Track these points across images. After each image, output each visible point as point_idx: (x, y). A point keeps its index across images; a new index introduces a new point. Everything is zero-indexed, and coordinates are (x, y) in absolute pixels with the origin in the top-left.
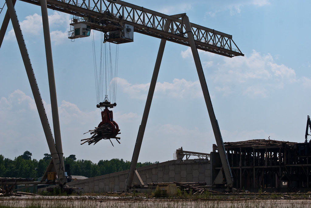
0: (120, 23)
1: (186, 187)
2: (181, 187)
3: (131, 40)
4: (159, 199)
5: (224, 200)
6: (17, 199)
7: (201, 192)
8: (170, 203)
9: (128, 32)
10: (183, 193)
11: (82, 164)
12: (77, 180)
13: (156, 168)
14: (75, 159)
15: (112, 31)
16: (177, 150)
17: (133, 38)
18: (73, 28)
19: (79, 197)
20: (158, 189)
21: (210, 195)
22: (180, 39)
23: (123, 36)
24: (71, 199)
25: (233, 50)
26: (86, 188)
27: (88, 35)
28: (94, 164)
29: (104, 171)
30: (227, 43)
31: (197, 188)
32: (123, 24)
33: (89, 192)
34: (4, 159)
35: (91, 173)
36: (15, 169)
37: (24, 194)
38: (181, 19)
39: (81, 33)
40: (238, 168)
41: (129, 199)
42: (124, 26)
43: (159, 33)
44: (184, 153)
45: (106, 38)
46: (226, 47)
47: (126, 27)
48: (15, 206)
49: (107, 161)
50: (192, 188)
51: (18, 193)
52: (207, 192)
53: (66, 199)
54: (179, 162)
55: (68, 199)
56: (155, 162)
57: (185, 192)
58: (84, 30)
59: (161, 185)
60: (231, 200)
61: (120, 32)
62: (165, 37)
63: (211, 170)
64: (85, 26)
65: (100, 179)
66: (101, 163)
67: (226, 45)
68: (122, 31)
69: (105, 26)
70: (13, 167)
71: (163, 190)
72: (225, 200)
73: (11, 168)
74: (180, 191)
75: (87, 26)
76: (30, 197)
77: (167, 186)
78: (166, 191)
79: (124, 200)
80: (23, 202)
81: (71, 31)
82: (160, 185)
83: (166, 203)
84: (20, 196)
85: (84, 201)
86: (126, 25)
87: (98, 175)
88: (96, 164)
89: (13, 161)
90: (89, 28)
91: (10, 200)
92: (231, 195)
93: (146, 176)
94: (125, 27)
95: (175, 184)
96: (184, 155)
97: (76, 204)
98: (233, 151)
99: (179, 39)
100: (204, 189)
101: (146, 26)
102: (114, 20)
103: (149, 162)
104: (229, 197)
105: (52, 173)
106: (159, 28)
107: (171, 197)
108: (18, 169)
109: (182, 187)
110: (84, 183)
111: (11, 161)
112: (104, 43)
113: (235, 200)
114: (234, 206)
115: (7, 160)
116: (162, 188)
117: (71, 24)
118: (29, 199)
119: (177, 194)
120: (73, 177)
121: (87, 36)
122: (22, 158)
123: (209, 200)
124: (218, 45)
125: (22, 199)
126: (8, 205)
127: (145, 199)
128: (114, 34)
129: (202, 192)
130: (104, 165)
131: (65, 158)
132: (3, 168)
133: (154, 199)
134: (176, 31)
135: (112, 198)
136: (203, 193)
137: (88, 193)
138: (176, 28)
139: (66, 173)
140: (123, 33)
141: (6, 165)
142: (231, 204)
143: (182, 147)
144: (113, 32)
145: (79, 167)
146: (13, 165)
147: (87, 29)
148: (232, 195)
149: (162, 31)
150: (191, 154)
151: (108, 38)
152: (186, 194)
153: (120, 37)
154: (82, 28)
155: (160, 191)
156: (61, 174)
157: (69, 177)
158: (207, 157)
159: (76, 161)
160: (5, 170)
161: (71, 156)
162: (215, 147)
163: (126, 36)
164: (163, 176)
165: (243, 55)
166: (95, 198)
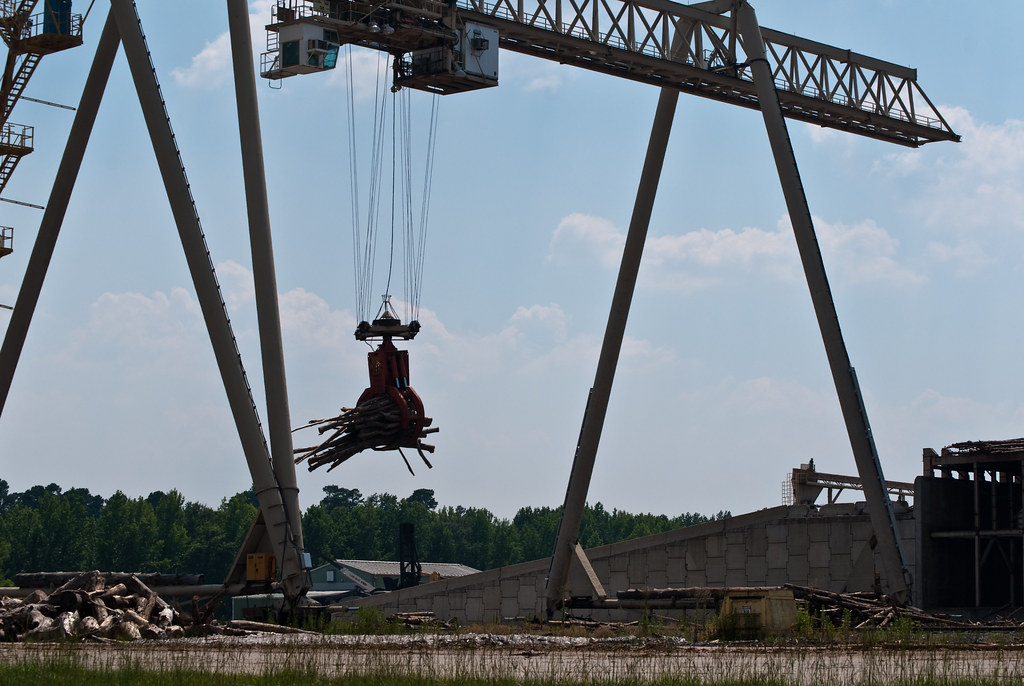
0: (446, 21)
1: (827, 604)
2: (812, 601)
3: (488, 81)
4: (734, 645)
5: (964, 649)
6: (233, 646)
7: (882, 620)
8: (776, 660)
9: (477, 53)
10: (818, 625)
11: (458, 522)
12: (442, 578)
13: (721, 535)
14: (434, 504)
15: (421, 47)
16: (794, 470)
17: (496, 73)
18: (275, 41)
19: (448, 638)
20: (728, 610)
21: (915, 630)
22: (725, 88)
23: (460, 65)
24: (421, 647)
25: (921, 120)
26: (474, 607)
27: (331, 64)
28: (502, 520)
29: (536, 548)
30: (897, 96)
31: (869, 605)
32: (458, 21)
33: (483, 623)
34: (184, 505)
35: (490, 553)
36: (222, 540)
37: (256, 629)
38: (728, 14)
39: (304, 59)
40: (1015, 532)
41: (624, 647)
42: (461, 30)
43: (649, 67)
44: (821, 482)
45: (402, 74)
46: (896, 112)
47: (471, 35)
48: (228, 670)
49: (546, 511)
50: (849, 608)
51: (236, 626)
52: (904, 621)
53: (403, 647)
54: (802, 514)
55: (412, 645)
56: (715, 515)
57: (824, 619)
58: (314, 47)
59: (738, 595)
60: (995, 648)
61: (447, 52)
62: (673, 79)
63: (919, 541)
64: (317, 33)
65: (522, 575)
66: (525, 516)
67: (897, 104)
68: (457, 47)
69: (390, 30)
70: (214, 534)
71: (747, 615)
72: (971, 649)
73: (209, 535)
74: (806, 617)
75: (326, 32)
76: (278, 638)
77: (759, 598)
78: (756, 616)
79: (610, 649)
80: (254, 656)
81: (271, 51)
82: (733, 595)
83: (761, 660)
84: (243, 634)
85: (469, 652)
86: (470, 28)
87: (514, 561)
88: (508, 522)
89: (216, 513)
90: (335, 38)
91: (208, 648)
92: (990, 630)
93: (686, 565)
94: (466, 34)
95: (791, 593)
96: (822, 487)
97: (442, 662)
98: (998, 473)
99: (722, 85)
100: (894, 609)
101: (604, 45)
102: (424, 10)
103: (696, 515)
104: (985, 637)
105: (261, 555)
106: (650, 50)
107: (775, 636)
108: (233, 541)
109: (815, 604)
110: (463, 590)
111: (208, 513)
112: (393, 90)
113: (1006, 649)
114: (1006, 669)
115: (195, 509)
116: (741, 607)
117: (268, 28)
118: (273, 646)
119: (798, 628)
120: (427, 568)
121: (326, 68)
122: (248, 502)
123: (915, 648)
124: (867, 104)
125: (250, 647)
126: (202, 666)
127: (684, 644)
128: (428, 60)
129: (886, 620)
130: (536, 526)
131: (399, 500)
132: (182, 536)
133: (715, 644)
134: (712, 59)
135: (566, 640)
136: (888, 622)
137: (481, 624)
138: (712, 48)
139: (307, 557)
140: (460, 56)
141: (191, 527)
142: (994, 663)
143: (812, 461)
144: (425, 53)
145: (447, 531)
146: (215, 528)
147: (322, 45)
148: (995, 629)
149: (663, 60)
150: (846, 485)
151: (409, 73)
152: (830, 626)
153: (446, 71)
154: (306, 39)
155: (735, 616)
156: (290, 560)
157: (413, 569)
158: (902, 495)
159: (436, 510)
160: (189, 543)
161: (417, 493)
162: (931, 457)
163: (471, 65)
164: (746, 562)
165: (956, 138)
166: (506, 643)
